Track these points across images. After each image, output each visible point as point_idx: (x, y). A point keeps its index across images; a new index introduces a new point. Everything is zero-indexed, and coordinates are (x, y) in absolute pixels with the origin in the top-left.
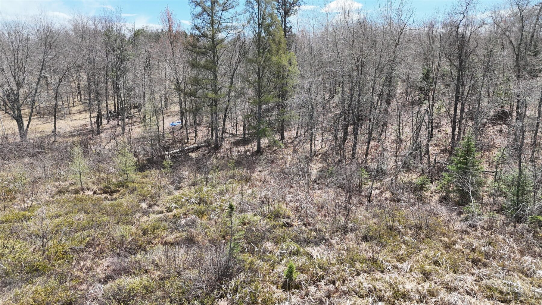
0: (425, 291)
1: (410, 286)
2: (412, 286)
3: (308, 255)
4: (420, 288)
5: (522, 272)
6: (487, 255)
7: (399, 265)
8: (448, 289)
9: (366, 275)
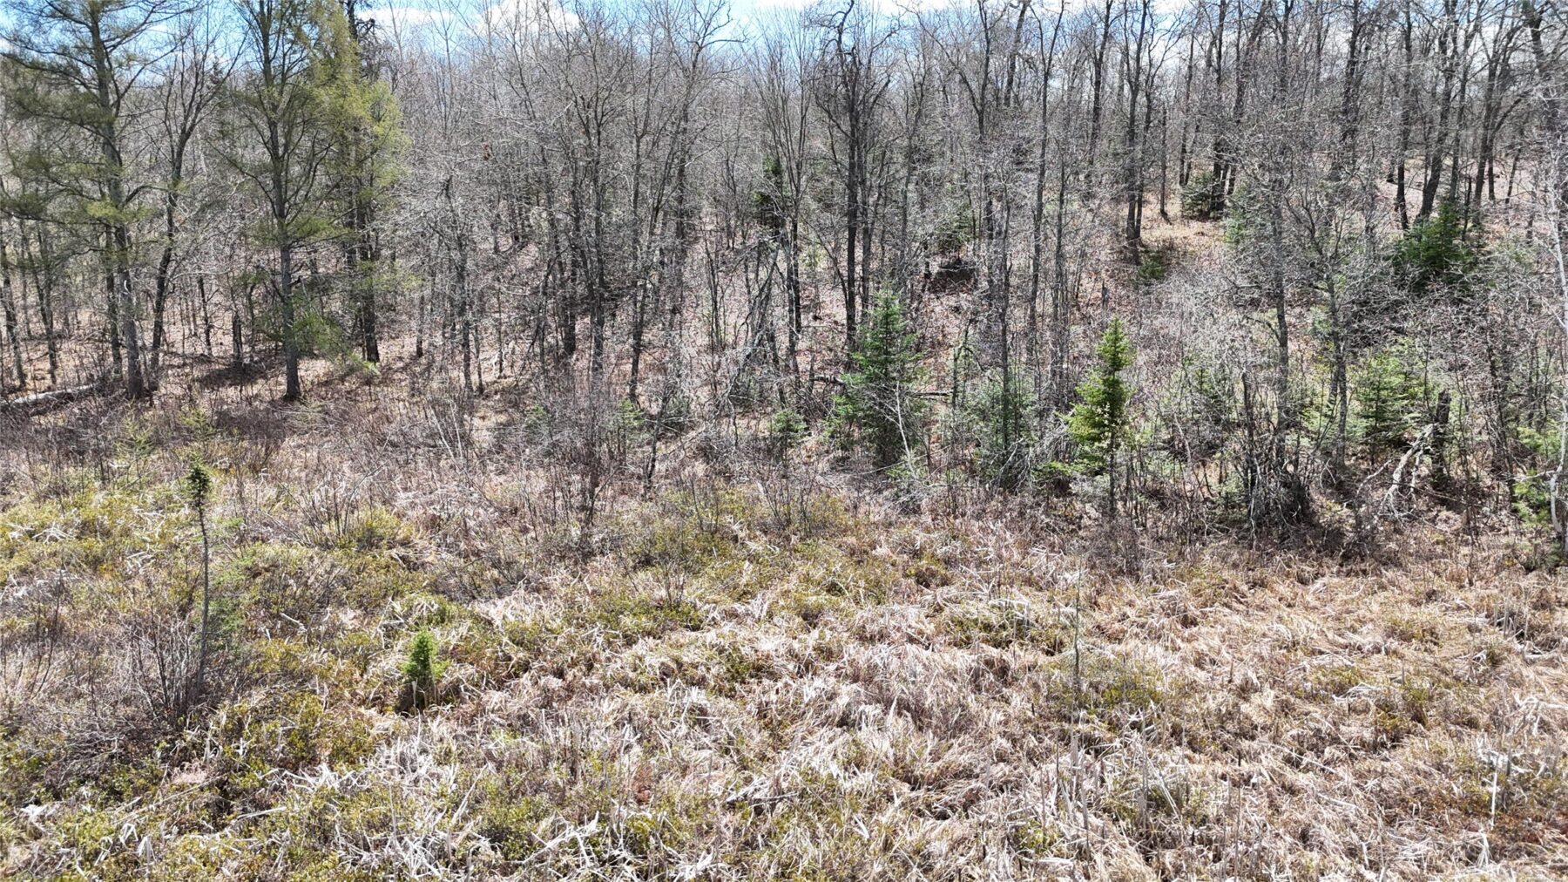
0: (810, 651)
1: (770, 643)
2: (777, 642)
3: (477, 618)
4: (796, 645)
5: (1029, 582)
6: (948, 562)
7: (740, 608)
8: (865, 638)
9: (650, 640)
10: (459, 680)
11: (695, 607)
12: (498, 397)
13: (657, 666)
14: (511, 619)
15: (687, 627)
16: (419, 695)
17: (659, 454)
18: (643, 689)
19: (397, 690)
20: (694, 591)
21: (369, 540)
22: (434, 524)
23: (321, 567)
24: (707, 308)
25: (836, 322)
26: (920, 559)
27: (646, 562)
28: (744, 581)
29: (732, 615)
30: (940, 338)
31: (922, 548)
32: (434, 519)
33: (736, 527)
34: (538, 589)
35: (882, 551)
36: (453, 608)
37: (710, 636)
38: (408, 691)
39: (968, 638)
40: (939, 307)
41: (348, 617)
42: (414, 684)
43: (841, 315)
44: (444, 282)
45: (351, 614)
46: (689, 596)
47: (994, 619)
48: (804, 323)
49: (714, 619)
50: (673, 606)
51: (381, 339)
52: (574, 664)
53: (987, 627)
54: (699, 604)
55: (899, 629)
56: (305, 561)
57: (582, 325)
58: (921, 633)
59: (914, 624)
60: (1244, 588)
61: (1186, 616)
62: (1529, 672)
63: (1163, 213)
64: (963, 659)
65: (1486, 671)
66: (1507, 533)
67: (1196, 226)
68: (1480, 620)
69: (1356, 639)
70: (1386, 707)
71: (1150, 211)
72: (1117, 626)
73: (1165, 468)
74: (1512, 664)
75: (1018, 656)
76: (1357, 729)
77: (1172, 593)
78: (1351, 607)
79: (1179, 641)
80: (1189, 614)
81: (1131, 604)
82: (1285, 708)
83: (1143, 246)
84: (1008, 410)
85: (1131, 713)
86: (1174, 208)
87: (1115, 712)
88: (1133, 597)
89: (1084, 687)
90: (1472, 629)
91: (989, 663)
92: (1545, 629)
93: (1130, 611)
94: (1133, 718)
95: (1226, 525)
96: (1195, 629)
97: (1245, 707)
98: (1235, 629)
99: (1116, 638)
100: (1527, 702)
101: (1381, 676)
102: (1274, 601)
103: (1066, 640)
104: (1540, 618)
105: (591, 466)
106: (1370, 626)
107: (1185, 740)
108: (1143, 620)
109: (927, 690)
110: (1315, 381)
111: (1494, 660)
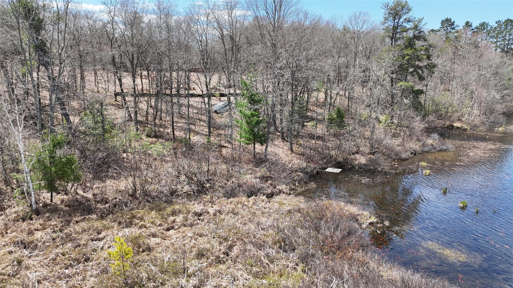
62: (30, 262)
65: (18, 268)
66: (14, 207)
68: (12, 248)
74: (25, 261)
90: (11, 252)
92: (32, 242)
100: (32, 275)
104: (31, 238)
111: (19, 263)
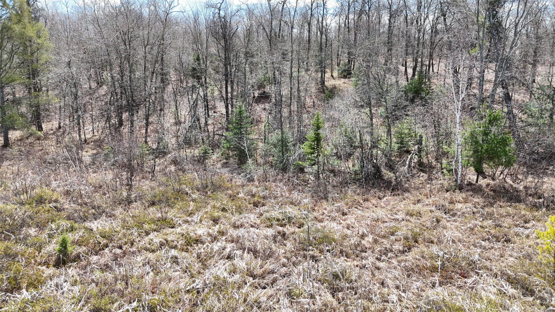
0: (216, 233)
1: (201, 231)
2: (203, 230)
3: (86, 229)
4: (211, 231)
5: (292, 203)
6: (264, 198)
7: (189, 219)
8: (236, 227)
9: (156, 233)
10: (79, 253)
11: (172, 220)
12: (92, 143)
13: (158, 242)
14: (100, 228)
15: (169, 227)
16: (63, 260)
17: (157, 163)
18: (153, 251)
19: (54, 259)
20: (171, 214)
21: (41, 201)
22: (67, 193)
23: (20, 212)
24: (173, 109)
25: (222, 114)
26: (254, 197)
27: (153, 204)
28: (191, 209)
29: (186, 222)
30: (259, 119)
31: (255, 193)
32: (67, 191)
33: (187, 189)
34: (111, 216)
35: (240, 195)
36: (76, 225)
37: (178, 230)
38: (59, 258)
39: (272, 224)
40: (259, 108)
41: (32, 231)
42: (61, 256)
43: (224, 111)
44: (69, 99)
45: (34, 230)
46: (170, 215)
47: (280, 217)
48: (210, 114)
49: (179, 223)
50: (164, 220)
51: (43, 122)
52: (126, 243)
53: (278, 220)
54: (174, 218)
55: (248, 223)
56: (14, 210)
57: (125, 116)
58: (255, 223)
59: (253, 221)
60: (362, 202)
61: (343, 212)
62: (448, 224)
63: (332, 76)
64: (270, 232)
65: (436, 225)
66: (440, 180)
67: (343, 80)
68: (433, 208)
69: (397, 217)
70: (406, 238)
71: (328, 75)
72: (321, 217)
73: (335, 162)
74: (443, 222)
75: (289, 229)
76: (398, 247)
77: (339, 204)
78: (395, 206)
79: (341, 221)
80: (344, 211)
81: (325, 209)
82: (376, 241)
83: (326, 87)
84: (283, 144)
85: (327, 246)
86: (335, 74)
87: (321, 247)
88: (326, 207)
89: (311, 238)
90: (431, 211)
91: (279, 233)
92: (452, 210)
93: (325, 212)
94: (327, 248)
95: (355, 181)
96: (346, 216)
97: (363, 242)
98: (359, 216)
99: (321, 221)
100: (448, 234)
101: (404, 228)
102: (371, 206)
103: (305, 223)
104: (451, 207)
105: (131, 169)
106: (401, 212)
107: (344, 254)
108: (330, 214)
109: (258, 244)
110: (381, 132)
111: (438, 221)
